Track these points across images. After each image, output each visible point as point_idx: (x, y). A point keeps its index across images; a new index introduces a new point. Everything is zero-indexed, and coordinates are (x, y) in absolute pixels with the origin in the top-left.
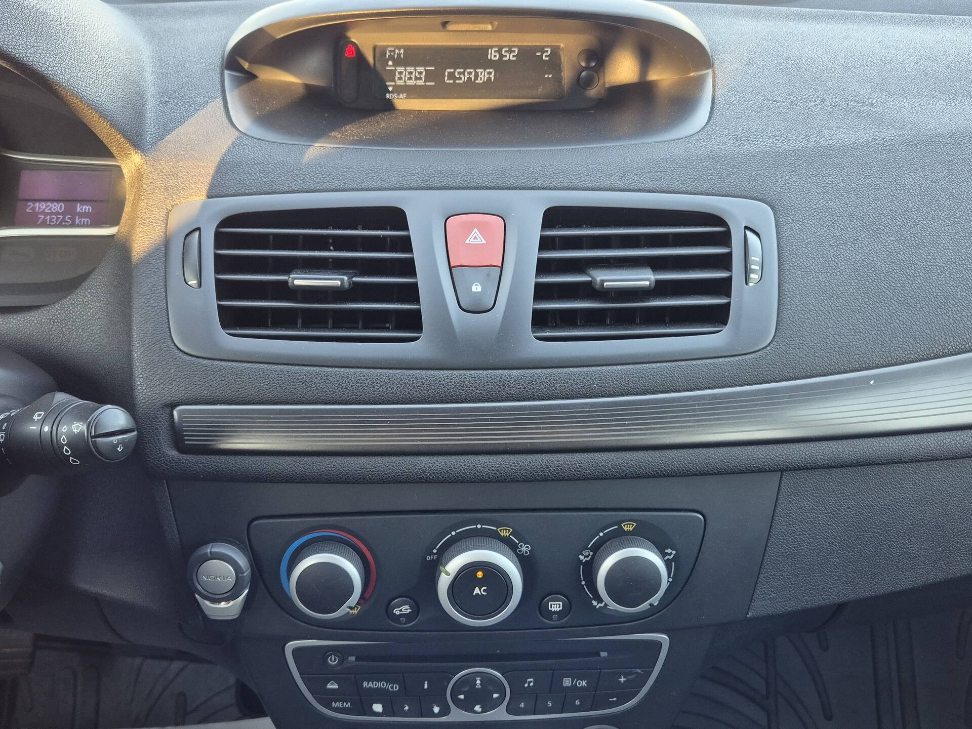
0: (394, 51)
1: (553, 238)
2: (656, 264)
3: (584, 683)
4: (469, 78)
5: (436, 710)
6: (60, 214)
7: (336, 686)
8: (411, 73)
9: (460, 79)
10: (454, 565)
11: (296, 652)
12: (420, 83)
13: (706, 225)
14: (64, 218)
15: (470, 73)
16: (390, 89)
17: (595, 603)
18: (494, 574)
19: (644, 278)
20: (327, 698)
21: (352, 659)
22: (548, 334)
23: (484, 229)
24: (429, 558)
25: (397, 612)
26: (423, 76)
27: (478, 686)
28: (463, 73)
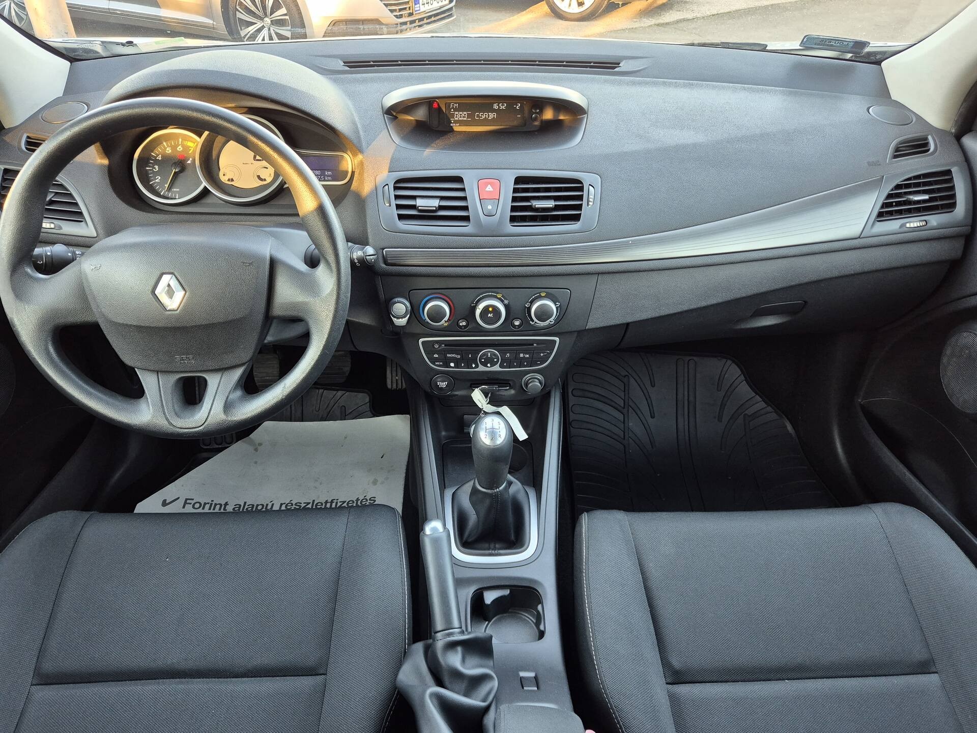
0: (454, 105)
1: (518, 188)
2: (556, 198)
3: (528, 356)
4: (486, 117)
5: (474, 366)
6: (319, 175)
7: (437, 356)
8: (461, 115)
9: (482, 117)
10: (481, 306)
11: (423, 343)
12: (465, 119)
13: (573, 183)
14: (321, 177)
15: (486, 115)
16: (452, 121)
17: (531, 322)
18: (496, 311)
19: (550, 204)
20: (433, 361)
21: (443, 345)
22: (515, 224)
23: (492, 186)
24: (473, 305)
25: (461, 324)
26: (466, 116)
27: (489, 356)
28: (483, 115)
